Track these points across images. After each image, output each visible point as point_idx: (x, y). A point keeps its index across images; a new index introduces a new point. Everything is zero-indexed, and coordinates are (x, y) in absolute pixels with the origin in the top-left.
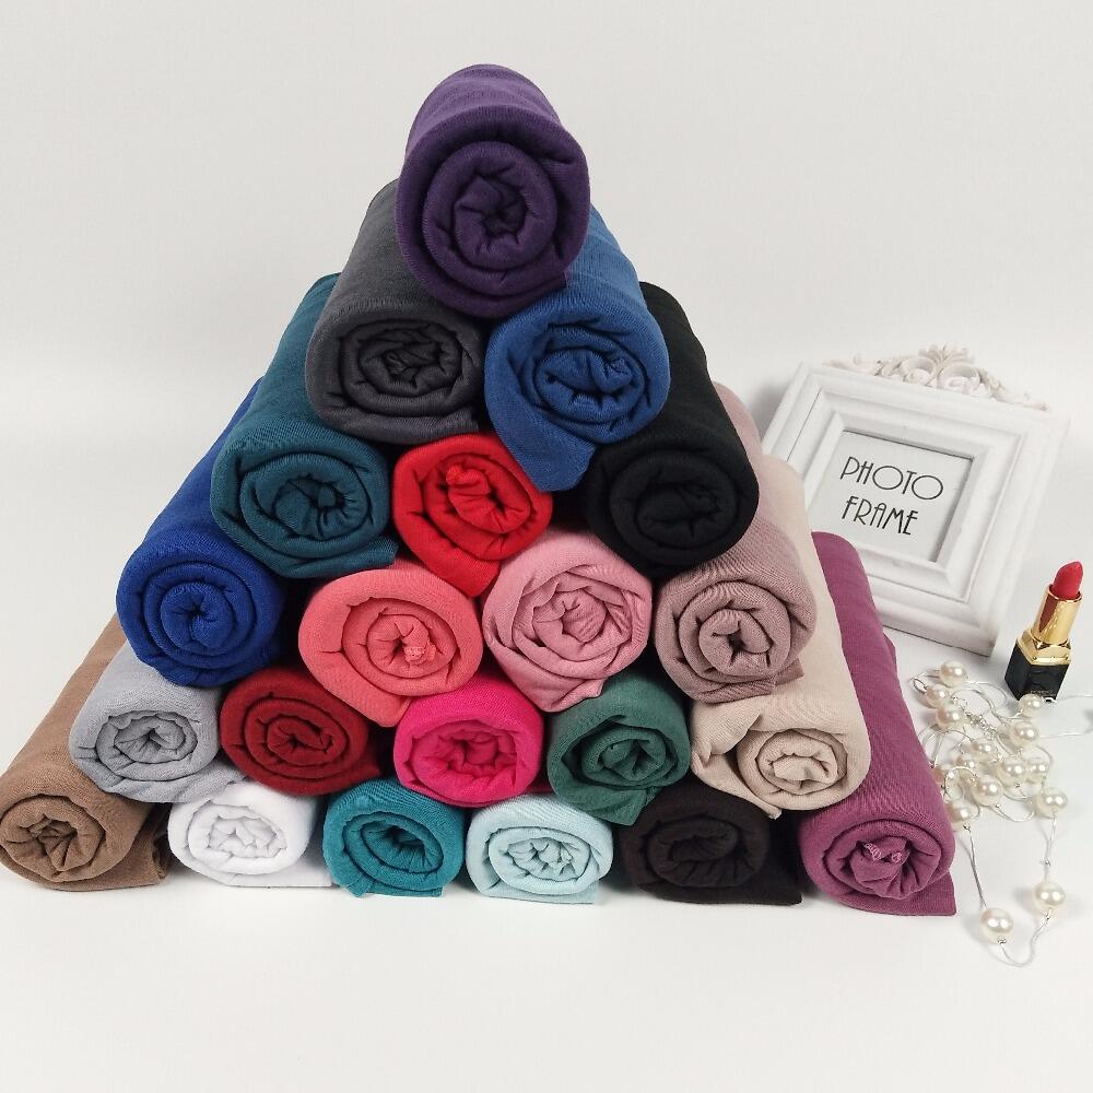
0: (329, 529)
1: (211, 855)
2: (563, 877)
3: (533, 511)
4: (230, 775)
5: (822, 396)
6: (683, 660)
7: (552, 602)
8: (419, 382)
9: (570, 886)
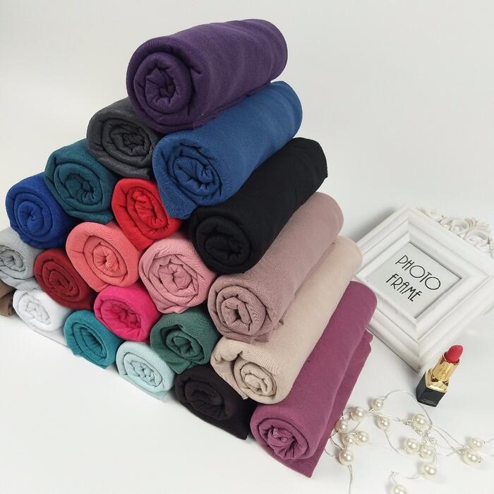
0: (85, 200)
1: (26, 313)
2: (151, 383)
3: (168, 224)
4: (36, 285)
5: (407, 222)
6: (216, 313)
7: (168, 266)
8: (134, 150)
9: (152, 388)
